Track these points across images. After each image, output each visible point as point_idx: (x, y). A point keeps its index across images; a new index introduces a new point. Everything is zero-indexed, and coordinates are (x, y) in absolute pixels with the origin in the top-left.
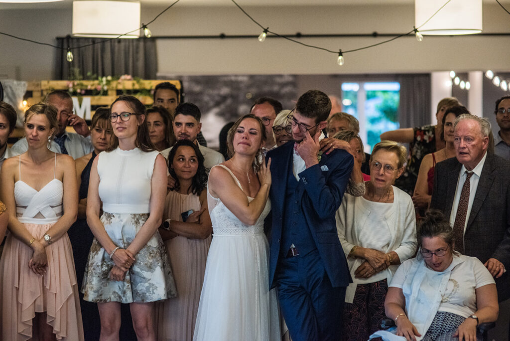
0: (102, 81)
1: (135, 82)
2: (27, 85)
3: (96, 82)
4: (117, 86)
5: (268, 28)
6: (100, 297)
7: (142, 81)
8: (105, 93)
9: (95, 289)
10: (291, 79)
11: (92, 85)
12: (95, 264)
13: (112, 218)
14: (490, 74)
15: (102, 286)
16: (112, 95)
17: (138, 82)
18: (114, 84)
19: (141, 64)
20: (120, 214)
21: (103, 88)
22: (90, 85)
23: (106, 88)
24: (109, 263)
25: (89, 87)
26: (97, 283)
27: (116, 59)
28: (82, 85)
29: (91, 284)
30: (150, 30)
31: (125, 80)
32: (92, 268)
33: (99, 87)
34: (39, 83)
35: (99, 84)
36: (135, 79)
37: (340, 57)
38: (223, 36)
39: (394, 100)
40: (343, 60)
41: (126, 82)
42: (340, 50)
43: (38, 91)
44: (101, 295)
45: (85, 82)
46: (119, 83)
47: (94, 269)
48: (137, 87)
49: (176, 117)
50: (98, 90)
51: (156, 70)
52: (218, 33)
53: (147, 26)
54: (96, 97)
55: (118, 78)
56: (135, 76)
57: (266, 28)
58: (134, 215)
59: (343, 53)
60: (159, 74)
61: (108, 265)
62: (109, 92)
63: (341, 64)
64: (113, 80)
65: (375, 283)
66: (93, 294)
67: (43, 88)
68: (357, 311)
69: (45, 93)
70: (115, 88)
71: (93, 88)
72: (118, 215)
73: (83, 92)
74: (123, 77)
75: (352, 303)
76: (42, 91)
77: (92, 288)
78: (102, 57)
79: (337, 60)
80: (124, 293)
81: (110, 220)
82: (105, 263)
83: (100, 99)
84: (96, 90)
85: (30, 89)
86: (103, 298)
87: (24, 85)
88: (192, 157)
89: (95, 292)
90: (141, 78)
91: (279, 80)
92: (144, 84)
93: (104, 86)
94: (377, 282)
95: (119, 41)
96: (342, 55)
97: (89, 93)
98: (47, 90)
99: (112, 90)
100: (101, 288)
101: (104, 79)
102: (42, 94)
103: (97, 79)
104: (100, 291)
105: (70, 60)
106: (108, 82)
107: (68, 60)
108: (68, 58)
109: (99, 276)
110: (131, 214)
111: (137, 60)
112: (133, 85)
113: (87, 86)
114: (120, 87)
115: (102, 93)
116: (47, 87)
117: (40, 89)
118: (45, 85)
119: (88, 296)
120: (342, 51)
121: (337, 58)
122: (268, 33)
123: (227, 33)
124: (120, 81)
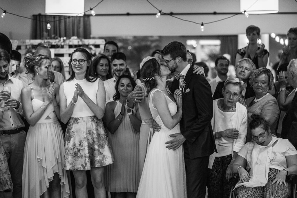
0: (60, 40)
1: (79, 40)
2: (18, 42)
3: (57, 40)
4: (69, 43)
5: (161, 10)
6: (74, 167)
7: (83, 40)
8: (62, 47)
9: (70, 163)
10: (157, 38)
11: (55, 42)
12: (69, 148)
13: (78, 120)
14: (273, 35)
15: (75, 161)
16: (66, 48)
17: (81, 40)
18: (67, 42)
19: (81, 30)
20: (82, 117)
21: (61, 44)
22: (54, 42)
23: (63, 44)
24: (78, 147)
25: (53, 44)
26: (71, 159)
27: (67, 27)
28: (49, 42)
29: (68, 160)
30: (95, 11)
31: (74, 39)
32: (68, 150)
33: (59, 44)
34: (25, 41)
35: (59, 42)
36: (79, 39)
37: (202, 27)
38: (128, 14)
39: (217, 50)
40: (204, 28)
41: (75, 41)
42: (202, 23)
43: (24, 46)
44: (74, 166)
45: (51, 41)
46: (70, 41)
47: (69, 151)
48: (80, 43)
49: (113, 61)
50: (58, 45)
51: (90, 34)
52: (125, 13)
53: (93, 9)
54: (57, 49)
55: (70, 38)
56: (79, 37)
57: (160, 10)
58: (91, 116)
59: (204, 24)
60: (92, 36)
61: (77, 148)
62: (65, 46)
63: (203, 30)
64: (67, 39)
65: (226, 156)
66: (69, 166)
67: (27, 44)
68: (216, 171)
69: (28, 47)
70: (68, 44)
71: (55, 44)
72: (82, 118)
73: (50, 46)
74: (72, 38)
75: (211, 169)
76: (26, 46)
77: (68, 162)
78: (59, 26)
79: (200, 28)
80: (86, 164)
81: (77, 121)
82: (75, 147)
83: (59, 50)
84: (57, 45)
85: (20, 44)
86: (76, 167)
87: (16, 42)
88: (128, 84)
89: (70, 164)
90: (82, 38)
91: (150, 39)
92: (84, 41)
93: (61, 43)
94: (227, 156)
95: (69, 17)
96: (203, 25)
97: (53, 47)
98: (29, 45)
99: (66, 45)
100: (74, 162)
101: (62, 39)
102: (26, 48)
103: (57, 39)
104: (73, 164)
105: (49, 29)
106: (64, 41)
107: (48, 28)
108: (48, 27)
109: (72, 155)
110: (89, 117)
111: (79, 28)
112: (78, 42)
113: (52, 43)
114: (71, 43)
115: (60, 46)
116: (29, 43)
117: (25, 44)
118: (28, 43)
119: (66, 167)
120: (203, 23)
121: (200, 27)
122: (162, 13)
123: (131, 12)
124: (71, 40)
